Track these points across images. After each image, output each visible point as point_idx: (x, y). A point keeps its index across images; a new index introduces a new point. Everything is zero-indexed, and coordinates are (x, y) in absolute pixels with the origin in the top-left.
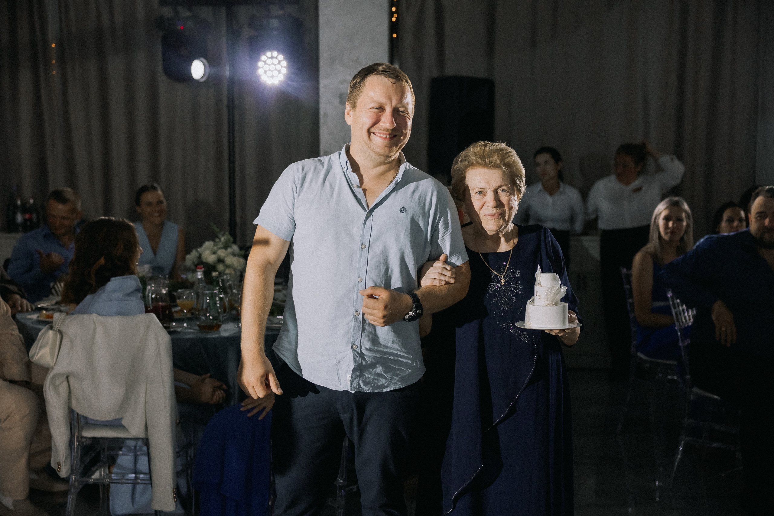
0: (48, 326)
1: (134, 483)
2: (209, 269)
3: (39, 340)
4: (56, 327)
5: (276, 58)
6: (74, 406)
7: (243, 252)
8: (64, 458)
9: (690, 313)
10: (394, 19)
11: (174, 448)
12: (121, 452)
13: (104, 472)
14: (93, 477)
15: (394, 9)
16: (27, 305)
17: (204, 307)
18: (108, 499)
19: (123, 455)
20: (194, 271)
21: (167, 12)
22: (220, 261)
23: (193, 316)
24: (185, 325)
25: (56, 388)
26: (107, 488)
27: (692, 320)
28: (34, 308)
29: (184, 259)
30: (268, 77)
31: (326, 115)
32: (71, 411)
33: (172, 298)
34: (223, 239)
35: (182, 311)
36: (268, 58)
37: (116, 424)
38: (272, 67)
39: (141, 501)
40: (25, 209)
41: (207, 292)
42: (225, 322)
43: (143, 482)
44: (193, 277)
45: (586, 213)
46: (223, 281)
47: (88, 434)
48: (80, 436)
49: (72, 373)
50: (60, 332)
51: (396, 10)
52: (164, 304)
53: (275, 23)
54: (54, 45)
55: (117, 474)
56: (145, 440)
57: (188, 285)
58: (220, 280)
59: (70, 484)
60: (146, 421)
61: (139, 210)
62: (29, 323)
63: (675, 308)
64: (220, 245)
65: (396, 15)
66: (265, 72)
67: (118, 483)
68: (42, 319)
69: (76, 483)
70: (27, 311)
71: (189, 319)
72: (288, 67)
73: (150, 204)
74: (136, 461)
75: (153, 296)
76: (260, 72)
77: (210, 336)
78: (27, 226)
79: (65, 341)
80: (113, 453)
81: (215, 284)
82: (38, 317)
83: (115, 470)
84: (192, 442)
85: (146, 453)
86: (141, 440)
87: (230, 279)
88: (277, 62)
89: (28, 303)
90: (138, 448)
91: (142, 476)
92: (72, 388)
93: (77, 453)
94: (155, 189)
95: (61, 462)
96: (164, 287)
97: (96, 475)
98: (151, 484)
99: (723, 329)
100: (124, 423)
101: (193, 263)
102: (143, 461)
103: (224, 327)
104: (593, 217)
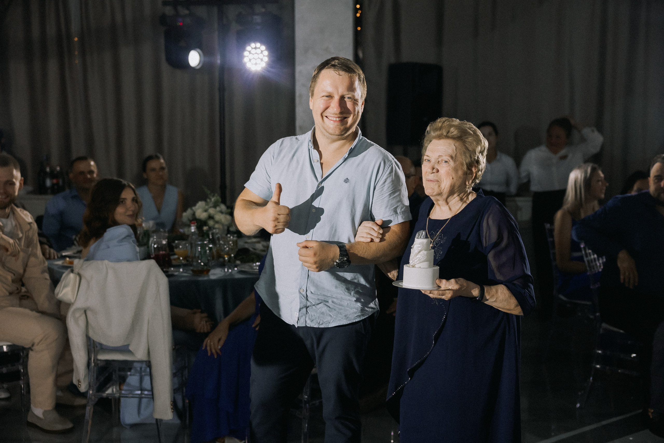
0: (69, 270)
1: (140, 398)
2: (201, 224)
3: (63, 281)
4: (76, 270)
5: (259, 48)
6: (91, 334)
7: (229, 210)
8: (83, 376)
9: (601, 261)
10: (358, 15)
11: (172, 369)
12: (129, 373)
13: (116, 389)
14: (107, 392)
15: (358, 6)
16: (54, 254)
17: (197, 255)
18: (119, 411)
19: (131, 375)
20: (189, 226)
21: (169, 11)
22: (211, 217)
23: (188, 263)
24: (181, 270)
25: (76, 321)
26: (118, 401)
27: (602, 267)
28: (59, 256)
29: (181, 216)
30: (252, 64)
31: (301, 96)
32: (88, 338)
33: (171, 247)
34: (213, 200)
35: (179, 258)
36: (252, 48)
37: (124, 349)
38: (256, 56)
39: (145, 413)
40: (53, 175)
41: (199, 243)
42: (214, 267)
43: (146, 396)
44: (188, 231)
45: (519, 178)
46: (213, 234)
47: (103, 357)
48: (96, 360)
49: (88, 308)
50: (79, 275)
51: (360, 7)
52: (164, 252)
53: (258, 19)
54: (76, 39)
55: (125, 390)
56: (148, 362)
57: (183, 237)
58: (210, 233)
59: (88, 398)
60: (148, 346)
61: (145, 176)
62: (55, 268)
63: (587, 256)
64: (211, 204)
65: (360, 12)
66: (250, 60)
67: (127, 397)
68: (66, 264)
69: (93, 397)
70: (54, 258)
71: (184, 266)
72: (269, 56)
73: (154, 170)
74: (141, 380)
75: (155, 246)
76: (246, 60)
77: (200, 279)
78: (55, 190)
79: (83, 281)
80: (122, 373)
81: (205, 236)
82: (63, 263)
83: (125, 387)
84: (187, 365)
85: (149, 373)
86: (145, 363)
87: (218, 232)
88: (260, 52)
89: (55, 252)
90: (143, 369)
91: (146, 392)
92: (89, 320)
93: (94, 372)
94: (158, 158)
95: (81, 379)
96: (164, 239)
97: (109, 391)
98: (153, 398)
99: (627, 274)
100: (131, 348)
101: (189, 220)
102: (147, 379)
103: (212, 271)
104: (525, 181)
